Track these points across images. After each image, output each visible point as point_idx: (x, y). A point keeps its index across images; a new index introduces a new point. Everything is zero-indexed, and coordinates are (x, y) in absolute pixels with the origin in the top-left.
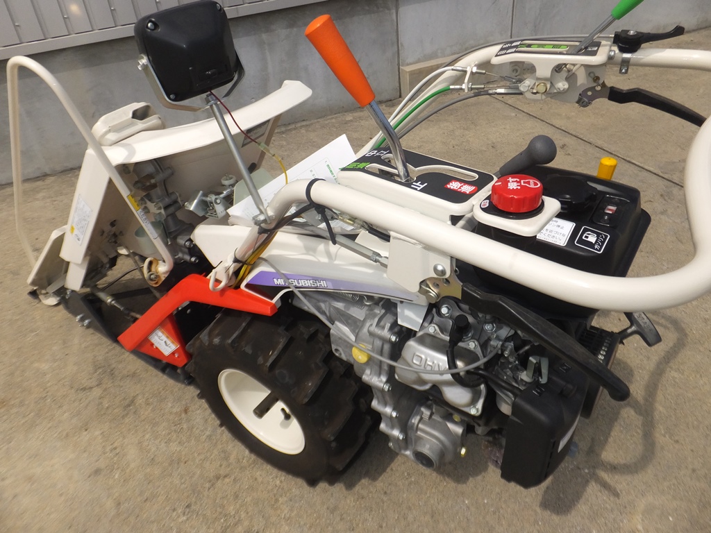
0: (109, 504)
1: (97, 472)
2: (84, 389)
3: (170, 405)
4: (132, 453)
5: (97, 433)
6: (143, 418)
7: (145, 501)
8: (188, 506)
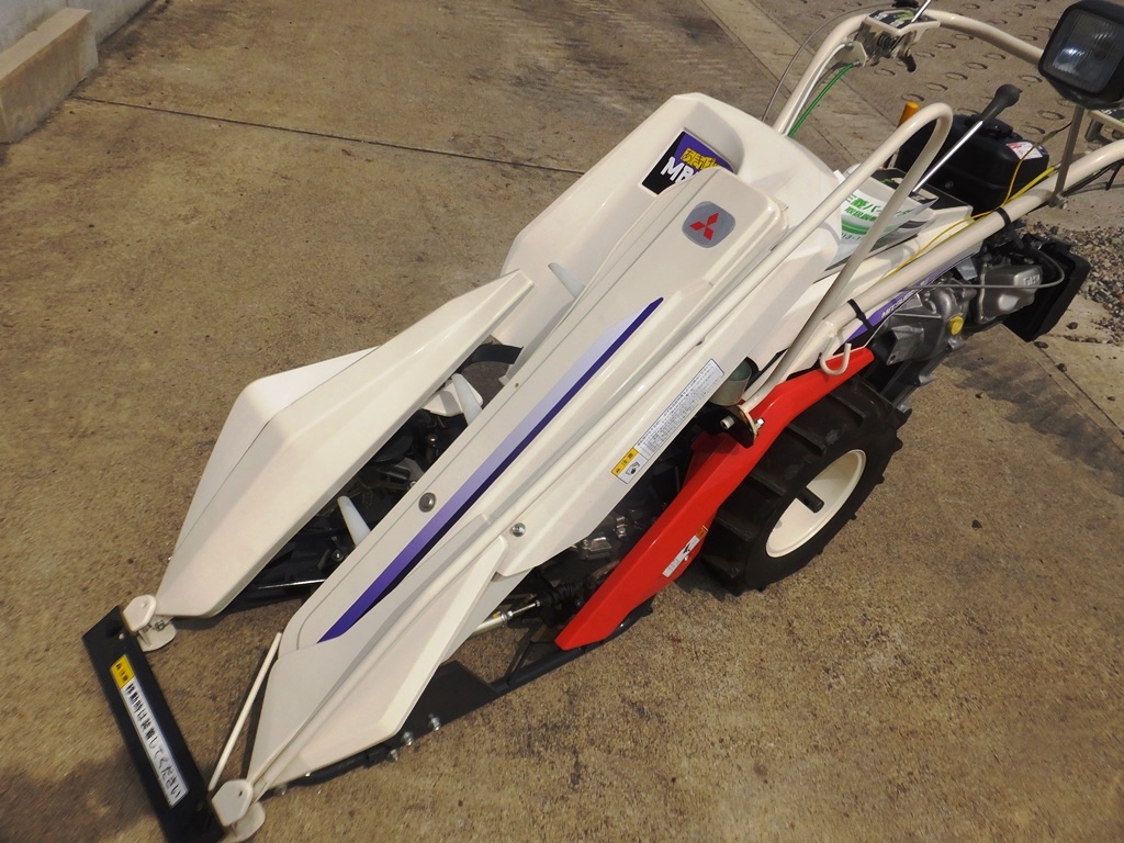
0: (815, 760)
1: (760, 771)
2: (576, 778)
3: (658, 656)
4: (735, 720)
5: (685, 763)
6: (672, 695)
7: (815, 715)
8: (827, 671)
